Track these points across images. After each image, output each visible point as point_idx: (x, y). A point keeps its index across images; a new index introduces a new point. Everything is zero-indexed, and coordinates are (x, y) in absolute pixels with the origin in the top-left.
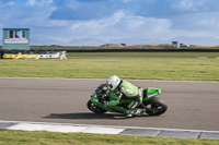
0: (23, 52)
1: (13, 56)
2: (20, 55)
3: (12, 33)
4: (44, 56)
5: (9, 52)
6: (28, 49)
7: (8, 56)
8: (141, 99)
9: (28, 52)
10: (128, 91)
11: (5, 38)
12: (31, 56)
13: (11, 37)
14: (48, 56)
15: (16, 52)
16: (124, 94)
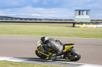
0: (86, 23)
2: (84, 25)
3: (80, 12)
9: (89, 23)
11: (76, 15)
15: (82, 23)
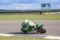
1: (45, 13)
2: (47, 13)
3: (44, 5)
4: (56, 13)
5: (44, 12)
6: (50, 11)
7: (43, 13)
8: (35, 27)
10: (30, 24)
11: (42, 7)
12: (51, 13)
13: (44, 7)
14: (57, 13)
15: (46, 12)
16: (29, 26)
